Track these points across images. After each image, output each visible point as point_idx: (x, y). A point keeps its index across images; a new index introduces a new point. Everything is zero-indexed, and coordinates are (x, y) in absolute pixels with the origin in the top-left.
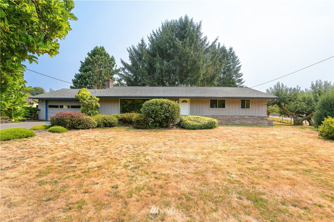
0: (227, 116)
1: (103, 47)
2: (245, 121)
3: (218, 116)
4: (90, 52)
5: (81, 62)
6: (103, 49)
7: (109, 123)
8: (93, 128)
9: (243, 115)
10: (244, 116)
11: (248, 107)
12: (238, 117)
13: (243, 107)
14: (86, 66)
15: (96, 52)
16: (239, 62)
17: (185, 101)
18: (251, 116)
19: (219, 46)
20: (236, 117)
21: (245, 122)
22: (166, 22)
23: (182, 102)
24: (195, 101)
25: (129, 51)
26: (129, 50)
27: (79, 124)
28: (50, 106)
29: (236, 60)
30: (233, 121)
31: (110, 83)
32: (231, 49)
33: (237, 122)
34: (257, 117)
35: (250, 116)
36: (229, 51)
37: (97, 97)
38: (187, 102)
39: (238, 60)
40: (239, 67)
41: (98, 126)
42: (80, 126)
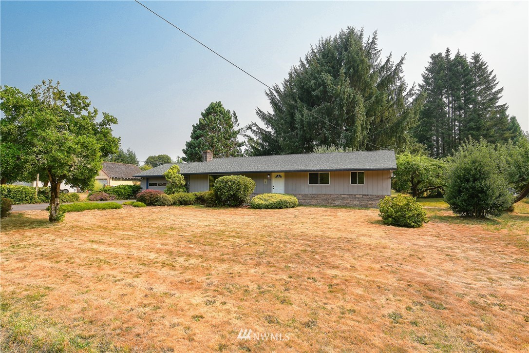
0: (331, 195)
1: (220, 102)
2: (349, 201)
3: (320, 195)
4: (204, 112)
5: (193, 126)
6: (219, 104)
7: (184, 200)
8: (168, 205)
9: (355, 193)
10: (355, 195)
11: (361, 182)
12: (346, 196)
13: (354, 182)
14: (199, 131)
15: (210, 110)
16: (496, 82)
17: (280, 175)
18: (366, 195)
19: (448, 55)
20: (344, 196)
21: (348, 203)
22: (321, 42)
23: (276, 177)
24: (290, 175)
25: (268, 95)
26: (268, 92)
27: (157, 201)
28: (151, 185)
29: (490, 78)
30: (332, 201)
31: (208, 156)
32: (476, 57)
33: (338, 202)
34: (375, 197)
35: (363, 195)
36: (473, 61)
37: (182, 174)
38: (281, 177)
39: (494, 77)
40: (495, 92)
41: (174, 204)
42: (157, 203)
